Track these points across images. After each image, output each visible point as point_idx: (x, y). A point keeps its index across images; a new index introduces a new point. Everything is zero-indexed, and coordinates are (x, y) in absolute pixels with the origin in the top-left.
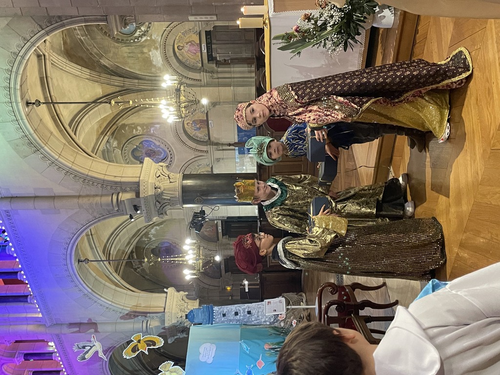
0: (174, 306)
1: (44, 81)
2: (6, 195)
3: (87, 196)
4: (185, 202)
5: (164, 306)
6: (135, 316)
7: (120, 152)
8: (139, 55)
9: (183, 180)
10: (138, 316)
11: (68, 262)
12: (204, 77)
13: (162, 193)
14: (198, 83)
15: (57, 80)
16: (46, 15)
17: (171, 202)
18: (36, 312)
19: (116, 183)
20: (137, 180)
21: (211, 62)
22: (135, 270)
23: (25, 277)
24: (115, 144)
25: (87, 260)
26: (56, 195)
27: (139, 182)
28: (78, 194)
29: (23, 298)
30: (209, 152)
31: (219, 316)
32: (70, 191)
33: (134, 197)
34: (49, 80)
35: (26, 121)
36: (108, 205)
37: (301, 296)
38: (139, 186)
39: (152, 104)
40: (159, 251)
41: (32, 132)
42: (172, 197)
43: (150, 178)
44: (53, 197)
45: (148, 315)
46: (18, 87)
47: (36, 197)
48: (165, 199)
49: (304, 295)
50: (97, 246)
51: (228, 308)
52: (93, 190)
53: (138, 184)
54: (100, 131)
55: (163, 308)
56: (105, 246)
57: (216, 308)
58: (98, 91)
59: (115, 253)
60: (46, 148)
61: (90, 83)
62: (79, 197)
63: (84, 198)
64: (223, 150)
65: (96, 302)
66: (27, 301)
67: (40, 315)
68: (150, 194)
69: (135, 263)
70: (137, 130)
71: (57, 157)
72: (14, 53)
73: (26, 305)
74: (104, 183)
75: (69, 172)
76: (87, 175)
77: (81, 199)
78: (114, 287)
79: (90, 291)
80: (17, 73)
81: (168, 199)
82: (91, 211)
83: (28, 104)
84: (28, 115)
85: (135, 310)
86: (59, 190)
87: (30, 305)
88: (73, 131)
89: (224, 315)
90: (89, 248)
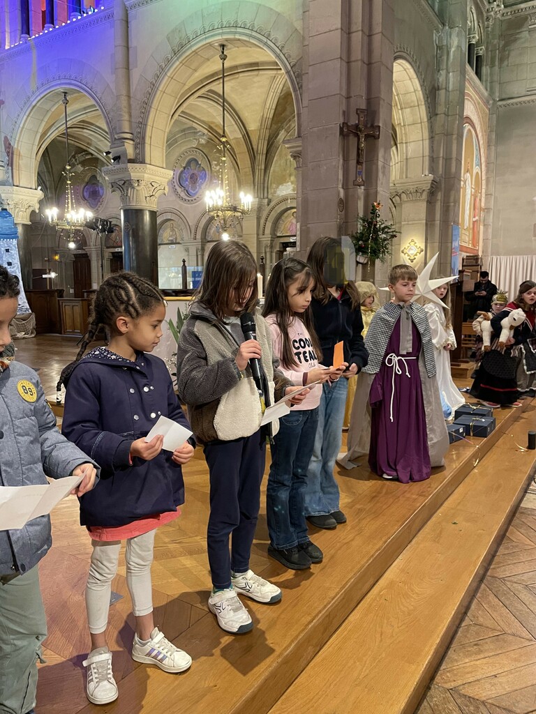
0: (21, 197)
1: (254, 67)
2: (129, 15)
3: (130, 106)
4: (126, 212)
5: (21, 185)
6: (8, 153)
7: (194, 146)
8: (288, 171)
9: (149, 211)
10: (8, 156)
11: (63, 81)
12: (266, 238)
13: (133, 188)
14: (261, 232)
15: (259, 82)
16: (303, 72)
17: (124, 198)
18: (11, 43)
19: (144, 138)
20: (147, 160)
21: (281, 246)
22: (74, 157)
23: (46, 31)
24: (203, 141)
25: (66, 102)
26: (131, 72)
27: (144, 163)
28: (132, 95)
29: (26, 29)
30: (195, 241)
31: (6, 245)
32: (134, 88)
33: (129, 157)
34: (256, 73)
35: (204, 43)
36: (120, 128)
37: (32, 333)
38: (141, 163)
39: (222, 181)
40: (94, 184)
41: (194, 48)
42: (130, 198)
43: (150, 176)
44: (128, 69)
45: (10, 168)
46: (237, 37)
47: (128, 48)
48: (127, 190)
49: (33, 335)
50: (88, 114)
51: (15, 255)
52: (135, 113)
53: (143, 162)
54: (212, 125)
55: (18, 184)
56: (92, 124)
57: (15, 242)
58: (253, 126)
59: (85, 135)
60: (178, 63)
61: (259, 117)
62: (129, 97)
63: (126, 102)
64: (197, 256)
65: (22, 109)
66: (22, 33)
67: (7, 47)
68: (132, 174)
69: (80, 157)
70: (216, 165)
71: (169, 74)
72: (269, 35)
73: (19, 32)
74: (143, 125)
75: (154, 87)
76: (151, 107)
77: (126, 98)
78: (41, 131)
79: (34, 104)
80: (251, 36)
81: (127, 193)
82: (115, 109)
83: (223, 46)
84: (210, 44)
85: (15, 153)
86: (136, 74)
87: (19, 37)
88: (203, 94)
89: (7, 251)
90: (85, 105)
